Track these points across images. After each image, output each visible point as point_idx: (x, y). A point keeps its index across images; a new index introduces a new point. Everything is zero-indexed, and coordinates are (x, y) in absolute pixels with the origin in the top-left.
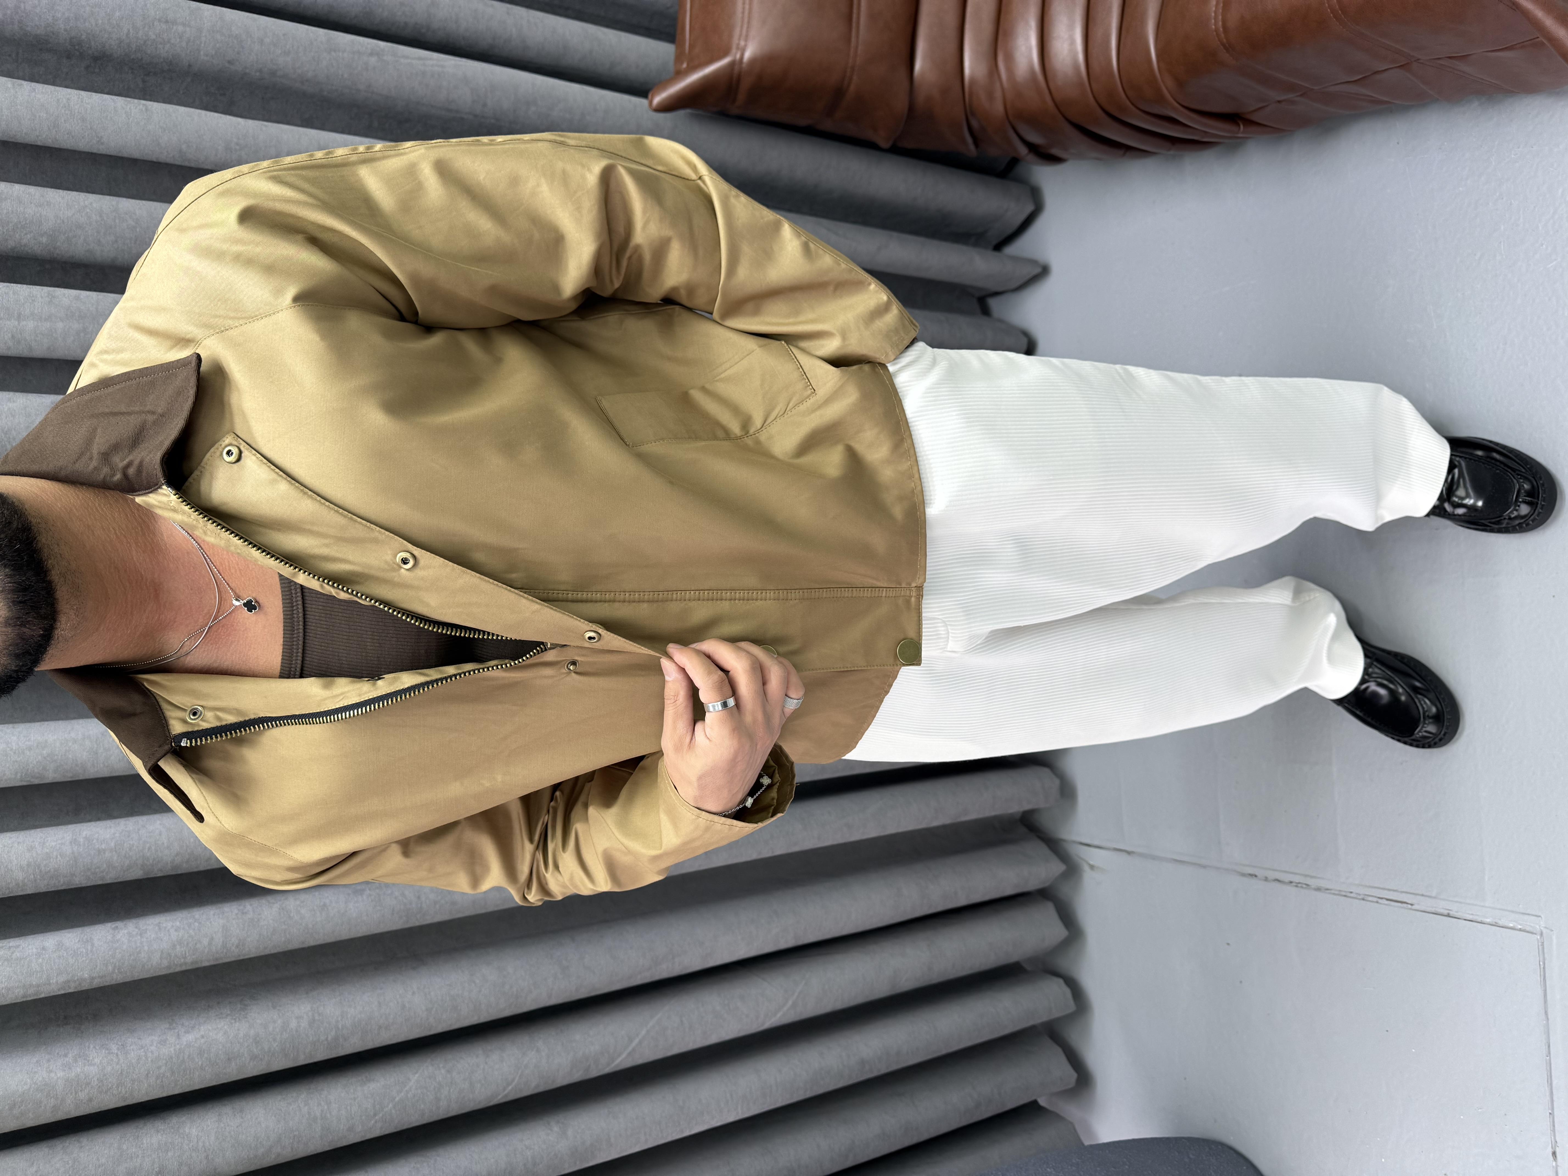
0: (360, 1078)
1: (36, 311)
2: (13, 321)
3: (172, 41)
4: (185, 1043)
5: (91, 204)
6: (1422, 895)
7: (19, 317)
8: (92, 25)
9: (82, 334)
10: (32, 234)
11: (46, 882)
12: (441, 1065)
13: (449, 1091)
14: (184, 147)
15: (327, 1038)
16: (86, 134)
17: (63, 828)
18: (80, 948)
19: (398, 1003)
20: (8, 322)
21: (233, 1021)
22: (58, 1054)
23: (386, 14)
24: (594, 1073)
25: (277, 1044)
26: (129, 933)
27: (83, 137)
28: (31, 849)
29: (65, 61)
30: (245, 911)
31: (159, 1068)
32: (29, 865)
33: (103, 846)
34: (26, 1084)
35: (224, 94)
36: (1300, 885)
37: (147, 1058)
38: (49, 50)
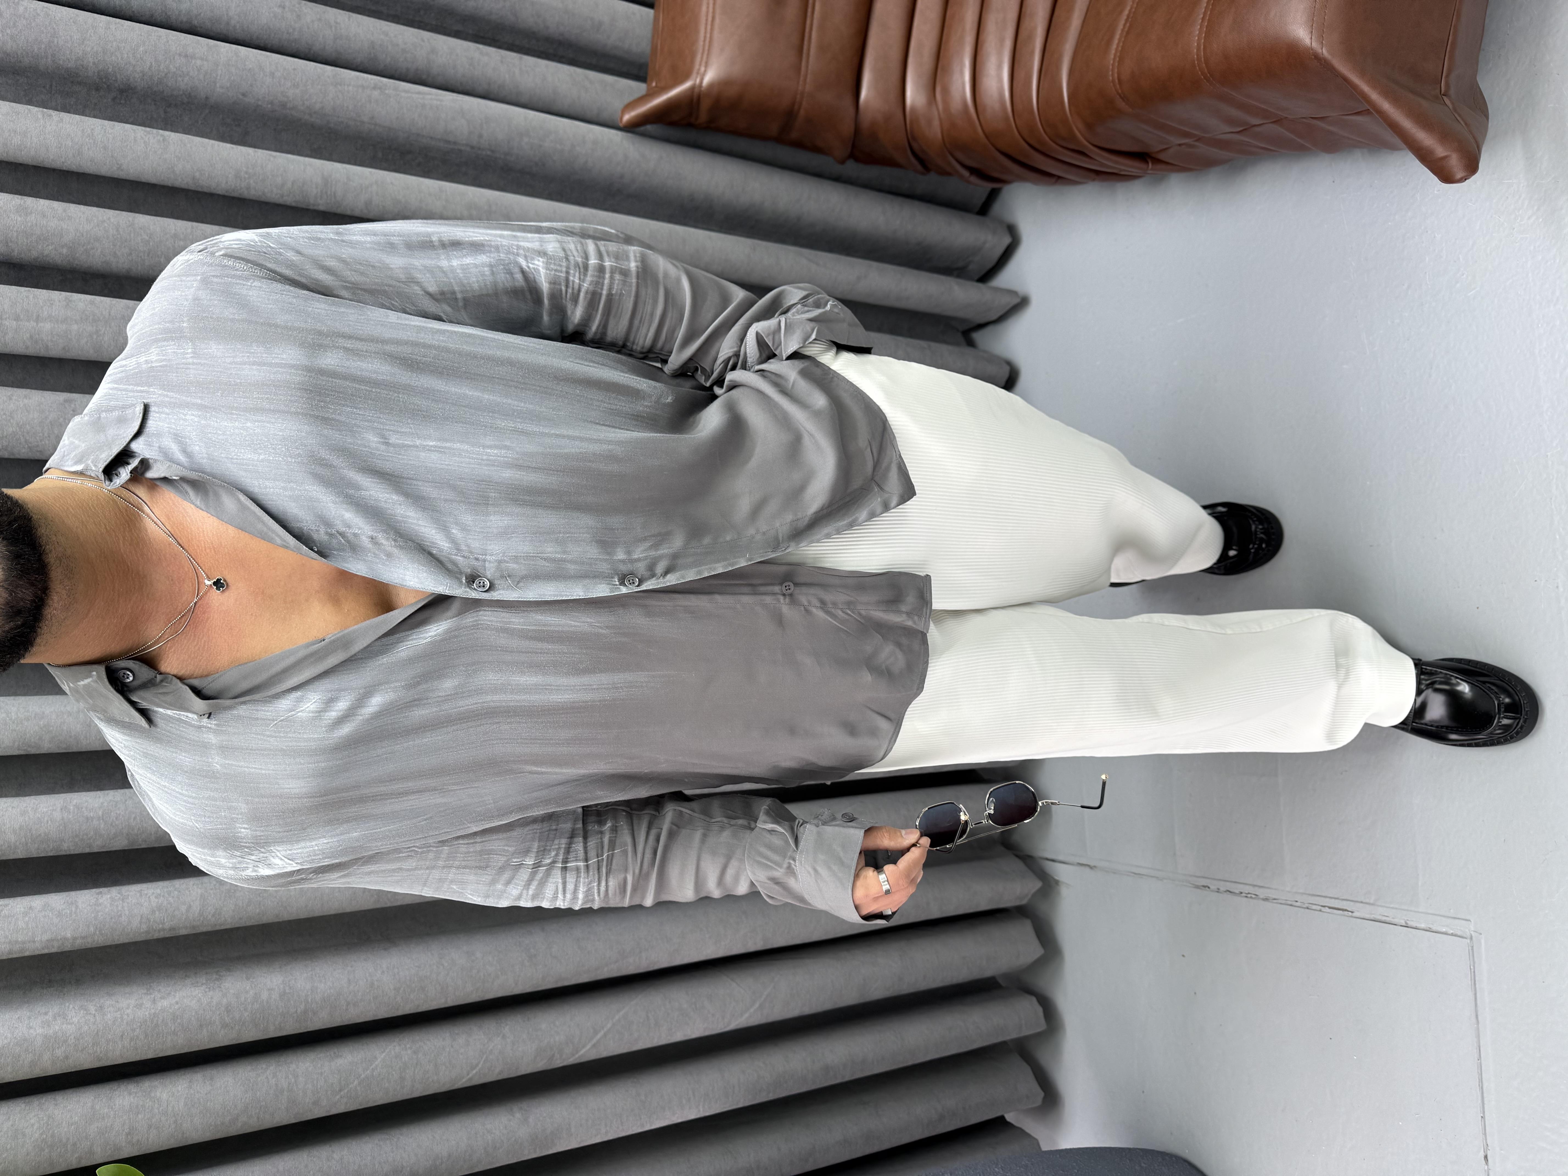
0: (328, 1054)
1: (53, 314)
2: (32, 322)
3: (191, 74)
4: (159, 1008)
5: (109, 219)
6: (1362, 902)
8: (118, 59)
9: (95, 337)
10: (53, 246)
11: (36, 845)
12: (408, 1046)
13: (414, 1073)
15: (297, 1010)
17: (57, 796)
18: (65, 910)
20: (28, 324)
21: (207, 990)
22: (39, 1012)
24: (558, 1063)
25: (247, 1013)
26: (112, 899)
28: (24, 813)
29: (93, 92)
31: (133, 1030)
32: (21, 828)
33: (92, 815)
34: (6, 1038)
35: (239, 125)
37: (122, 1018)
38: (80, 83)
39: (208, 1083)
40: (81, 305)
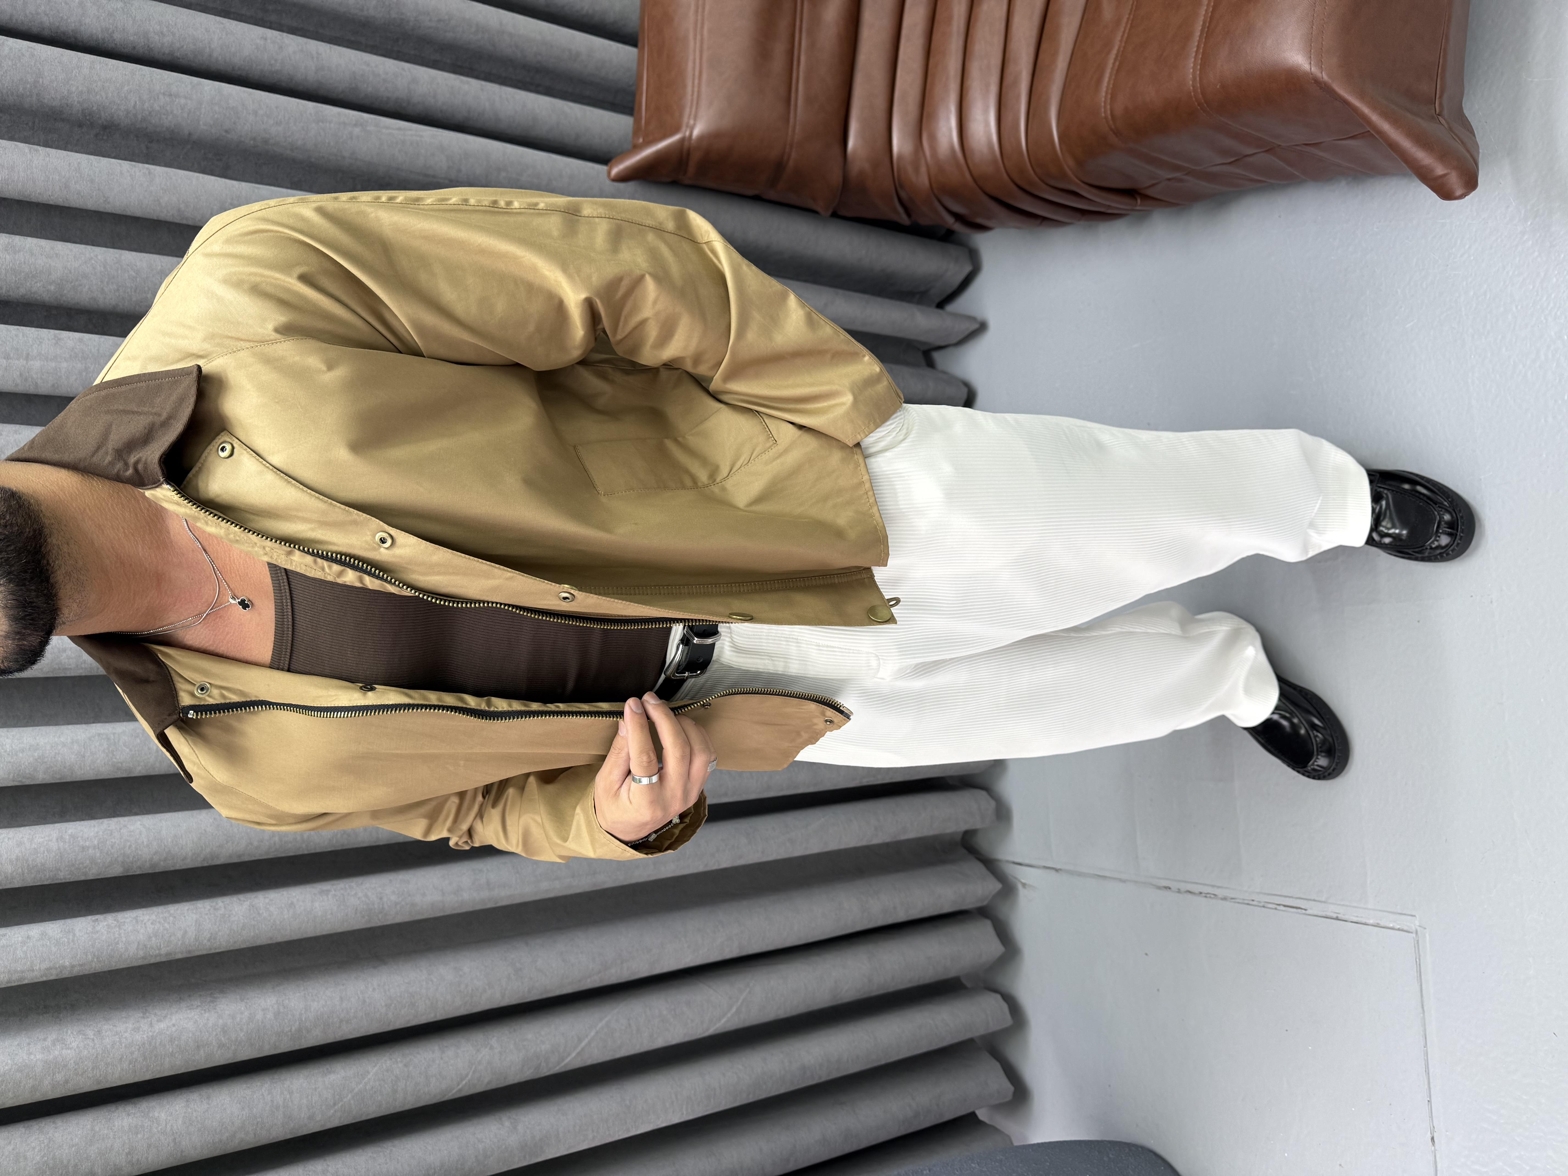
0: (321, 1070)
1: (43, 352)
2: (21, 360)
3: (175, 112)
4: (157, 1031)
5: (96, 256)
6: (1314, 900)
7: (27, 357)
8: (102, 98)
9: (84, 374)
10: (42, 283)
11: (33, 876)
12: (399, 1060)
13: (406, 1085)
14: (182, 206)
15: (291, 1028)
16: (94, 194)
17: (51, 826)
18: (62, 938)
19: (359, 998)
20: (17, 362)
21: (203, 1012)
22: (38, 1038)
23: (370, 89)
24: (545, 1072)
25: (243, 1034)
26: (108, 926)
27: (91, 197)
28: (20, 844)
29: (76, 129)
30: (217, 907)
31: (132, 1053)
32: (17, 859)
33: (87, 844)
34: (7, 1064)
35: (221, 160)
36: (1208, 895)
37: (121, 1044)
38: (63, 120)
39: (205, 1102)
40: (70, 343)
